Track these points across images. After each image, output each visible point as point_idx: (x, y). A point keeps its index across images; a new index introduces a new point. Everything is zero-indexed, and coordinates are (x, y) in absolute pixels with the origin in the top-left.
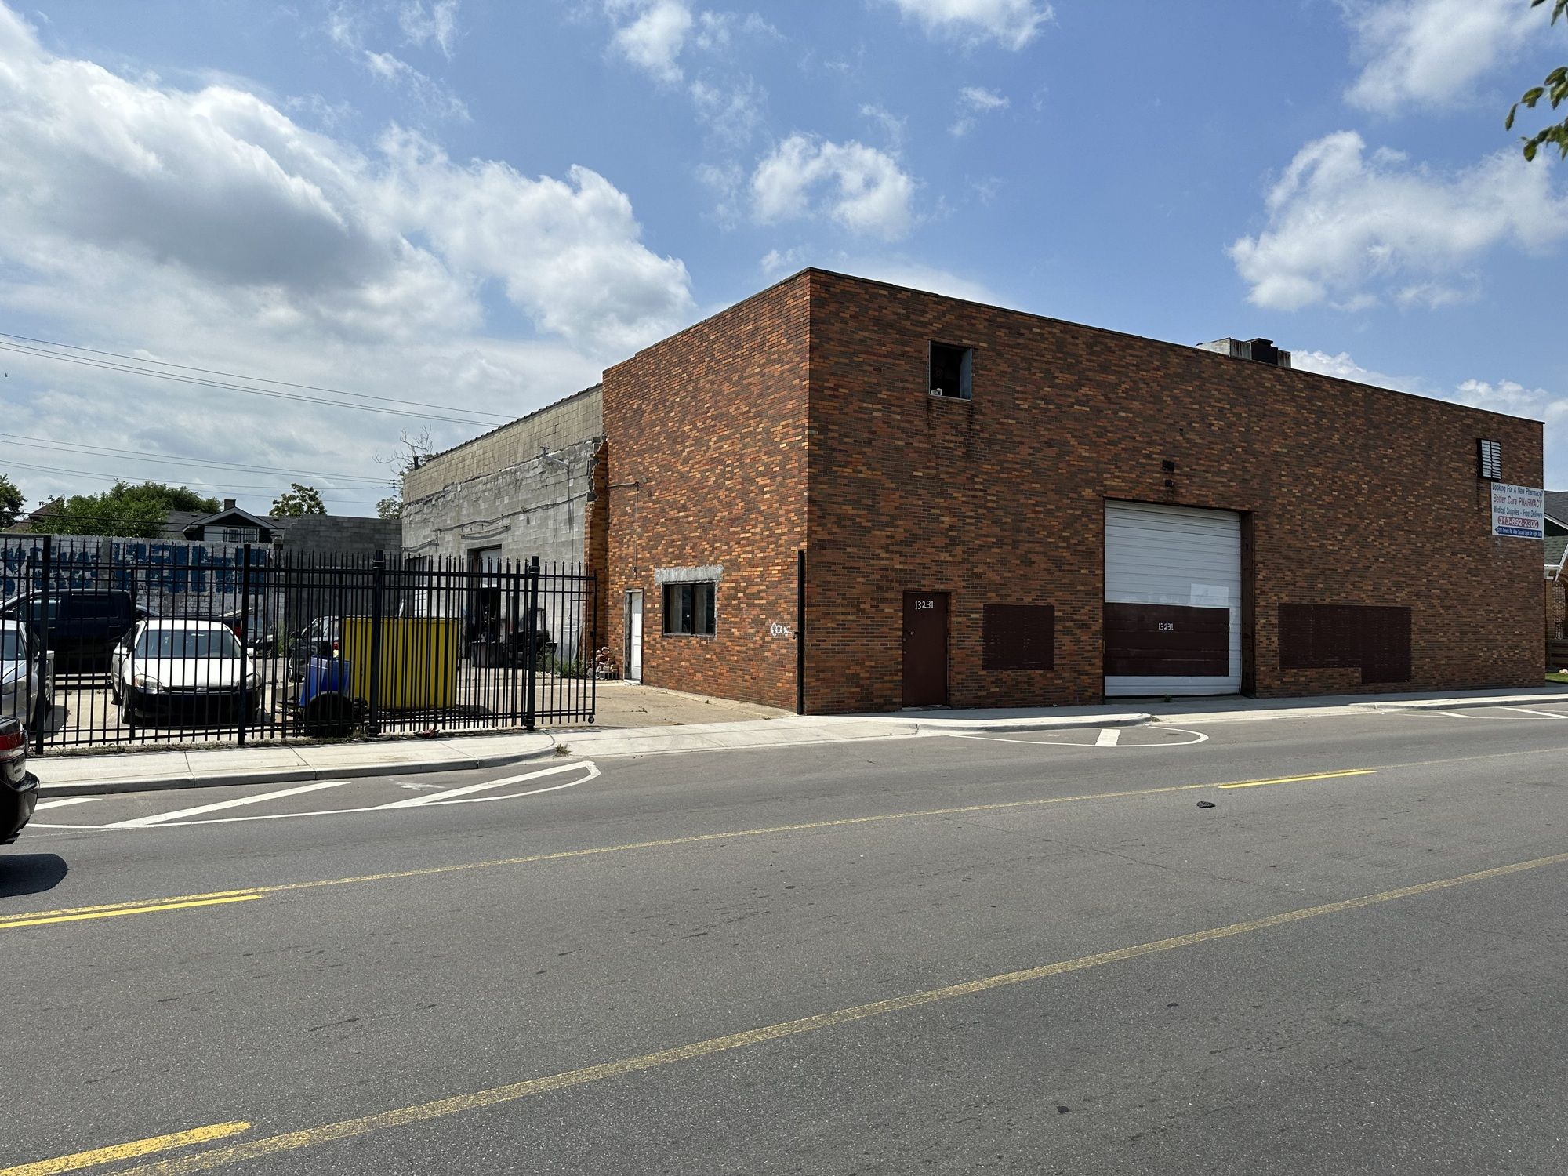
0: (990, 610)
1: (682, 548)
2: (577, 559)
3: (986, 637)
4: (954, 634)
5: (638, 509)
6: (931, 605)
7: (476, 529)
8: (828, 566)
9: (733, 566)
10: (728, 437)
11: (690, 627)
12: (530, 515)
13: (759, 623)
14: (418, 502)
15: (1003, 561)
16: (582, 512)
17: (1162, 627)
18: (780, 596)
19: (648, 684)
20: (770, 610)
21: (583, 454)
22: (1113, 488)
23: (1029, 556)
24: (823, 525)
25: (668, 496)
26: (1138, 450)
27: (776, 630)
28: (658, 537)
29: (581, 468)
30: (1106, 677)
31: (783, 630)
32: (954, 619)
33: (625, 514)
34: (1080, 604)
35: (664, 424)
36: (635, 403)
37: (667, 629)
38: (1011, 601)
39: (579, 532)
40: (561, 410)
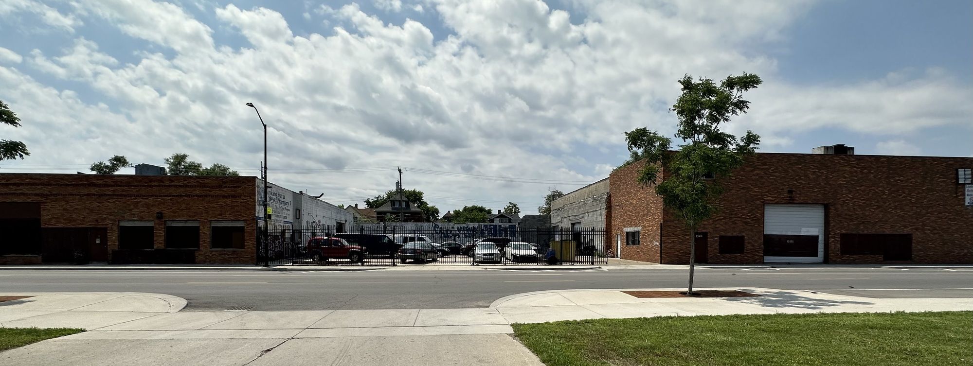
0: (721, 237)
1: (631, 222)
2: (602, 226)
3: (719, 245)
4: (709, 244)
5: (620, 212)
6: (701, 236)
7: (574, 217)
8: (669, 226)
9: (644, 227)
10: (643, 193)
11: (634, 243)
12: (589, 213)
13: (651, 242)
14: (556, 210)
15: (726, 223)
16: (604, 213)
17: (788, 241)
18: (656, 234)
19: (622, 259)
20: (654, 238)
21: (604, 197)
22: (768, 200)
23: (736, 221)
24: (667, 216)
25: (627, 208)
26: (778, 188)
27: (655, 243)
28: (625, 219)
29: (604, 200)
30: (765, 257)
31: (656, 243)
32: (709, 240)
33: (616, 213)
34: (754, 235)
35: (626, 189)
36: (618, 183)
37: (628, 243)
38: (729, 234)
39: (604, 218)
40: (598, 184)
